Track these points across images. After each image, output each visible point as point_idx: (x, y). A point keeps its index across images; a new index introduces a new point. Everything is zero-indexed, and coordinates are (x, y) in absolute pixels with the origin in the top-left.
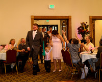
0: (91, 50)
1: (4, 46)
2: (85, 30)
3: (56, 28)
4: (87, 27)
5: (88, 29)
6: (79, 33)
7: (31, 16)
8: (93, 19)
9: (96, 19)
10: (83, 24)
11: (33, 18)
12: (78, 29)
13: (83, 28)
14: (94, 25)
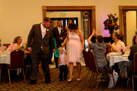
0: (122, 50)
1: (7, 46)
2: (114, 24)
3: (75, 21)
4: (115, 20)
5: (118, 23)
6: (106, 29)
7: (43, 7)
8: (124, 10)
9: (127, 10)
10: (110, 16)
11: (45, 9)
12: (105, 23)
13: (111, 21)
14: (125, 18)
